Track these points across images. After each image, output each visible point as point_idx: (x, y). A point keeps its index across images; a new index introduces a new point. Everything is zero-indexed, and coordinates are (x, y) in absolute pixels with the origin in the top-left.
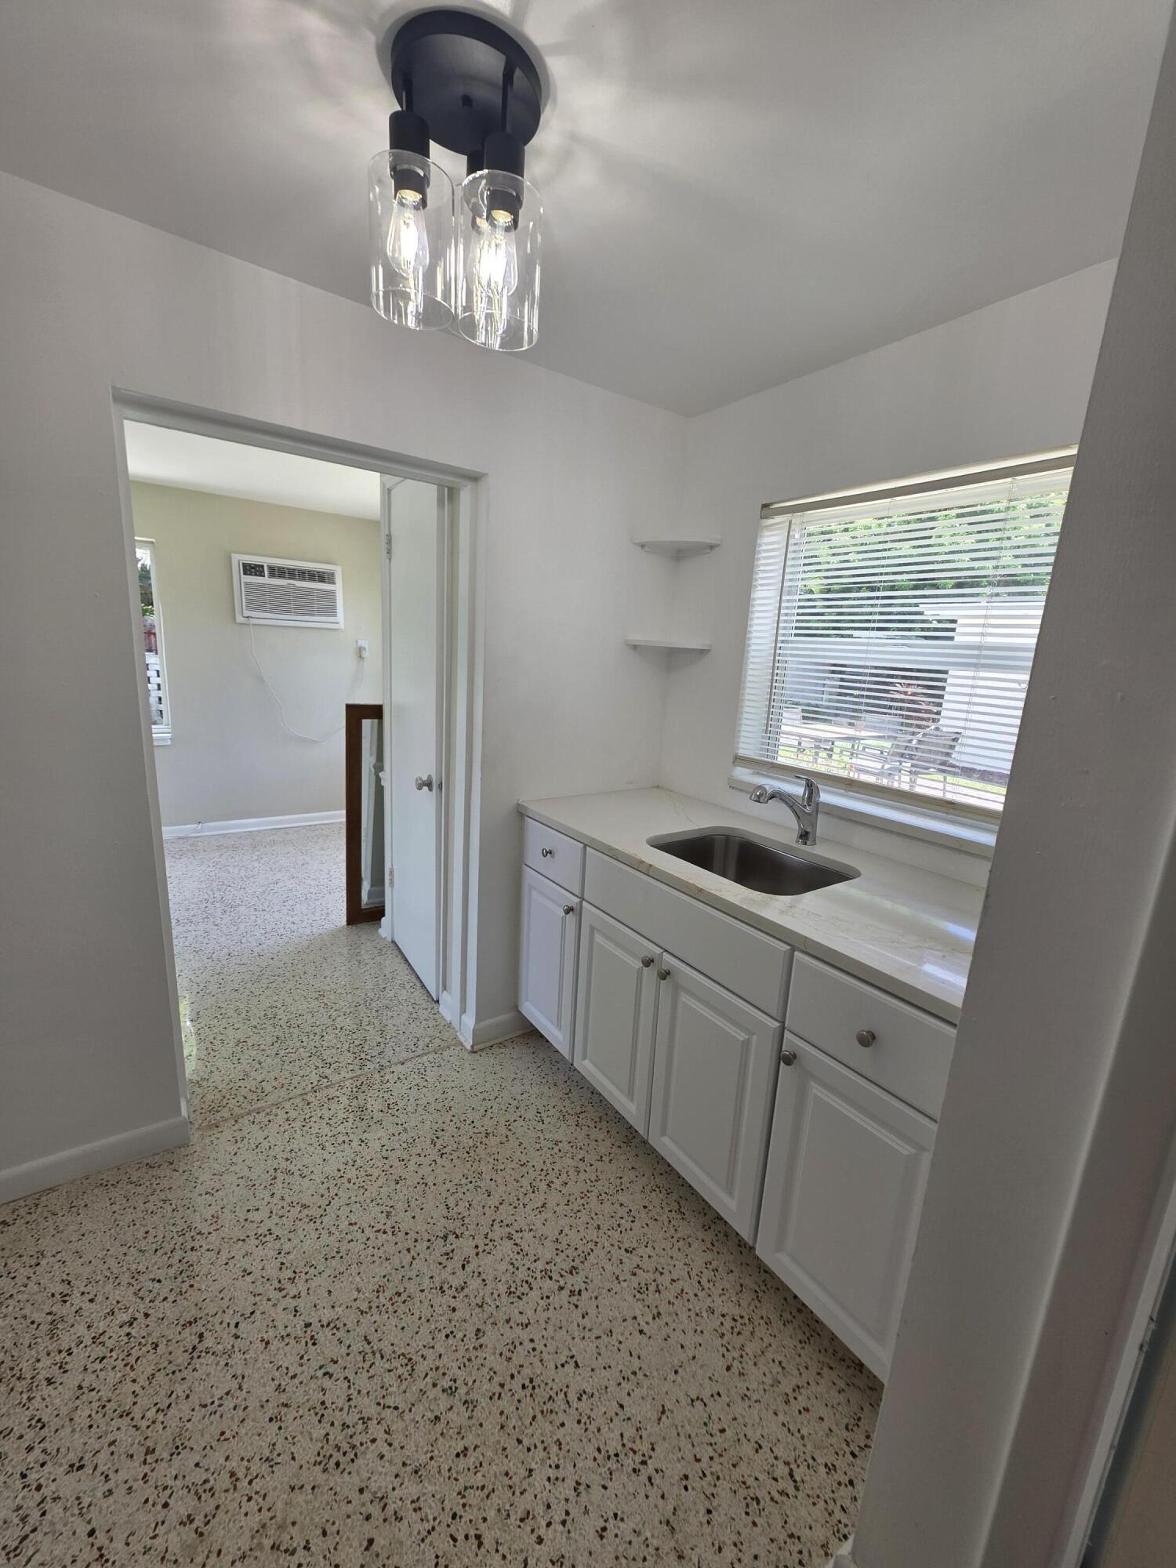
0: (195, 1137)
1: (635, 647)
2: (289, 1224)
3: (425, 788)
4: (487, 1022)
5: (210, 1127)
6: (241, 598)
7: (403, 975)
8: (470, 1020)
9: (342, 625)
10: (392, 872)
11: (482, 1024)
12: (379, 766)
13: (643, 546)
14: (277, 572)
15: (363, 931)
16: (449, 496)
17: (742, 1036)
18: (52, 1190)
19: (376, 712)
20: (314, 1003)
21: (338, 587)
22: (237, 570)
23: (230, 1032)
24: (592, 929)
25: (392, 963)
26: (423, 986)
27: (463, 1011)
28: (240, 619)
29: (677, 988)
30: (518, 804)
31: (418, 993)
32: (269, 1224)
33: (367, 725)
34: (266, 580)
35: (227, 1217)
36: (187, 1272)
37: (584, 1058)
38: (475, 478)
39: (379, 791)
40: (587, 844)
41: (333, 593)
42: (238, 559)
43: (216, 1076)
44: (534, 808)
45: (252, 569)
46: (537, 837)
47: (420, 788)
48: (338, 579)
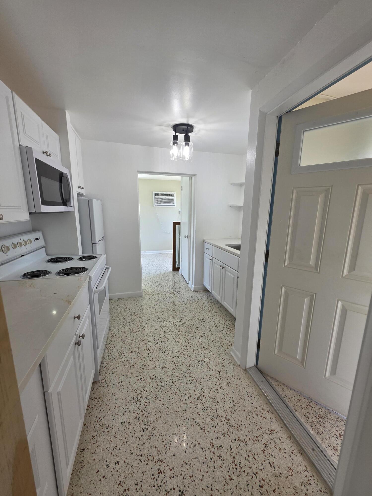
0: (143, 296)
1: (231, 206)
2: (157, 307)
3: (186, 238)
4: (197, 286)
5: (146, 295)
6: (155, 201)
7: (182, 279)
8: (193, 286)
9: (175, 206)
10: (181, 258)
11: (195, 287)
12: (180, 236)
13: (232, 184)
14: (163, 195)
15: (176, 272)
16: (191, 179)
17: (233, 276)
18: (123, 298)
19: (179, 223)
20: (165, 282)
21: (175, 197)
22: (154, 195)
23: (149, 284)
24: (214, 263)
25: (181, 278)
26: (186, 281)
27: (192, 284)
28: (154, 206)
29: (225, 270)
30: (203, 240)
31: (185, 282)
32: (154, 307)
33: (177, 226)
34: (160, 197)
35: (148, 305)
36: (142, 309)
37: (213, 291)
38: (195, 175)
39: (180, 240)
40: (213, 245)
41: (174, 199)
42: (155, 193)
43: (147, 289)
44: (206, 241)
45: (157, 195)
46: (207, 246)
47: (185, 238)
48: (175, 195)
